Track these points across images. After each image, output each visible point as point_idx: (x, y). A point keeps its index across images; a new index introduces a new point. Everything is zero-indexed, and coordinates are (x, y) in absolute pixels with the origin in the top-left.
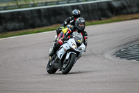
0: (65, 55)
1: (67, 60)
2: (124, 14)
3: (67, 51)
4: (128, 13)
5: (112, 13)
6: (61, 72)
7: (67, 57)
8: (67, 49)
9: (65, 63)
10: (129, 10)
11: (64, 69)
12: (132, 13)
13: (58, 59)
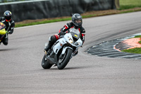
0: (61, 50)
1: (63, 55)
2: (96, 10)
3: (63, 46)
4: (100, 10)
5: (84, 9)
6: (56, 67)
7: (63, 52)
8: (63, 44)
9: (61, 59)
10: (101, 6)
11: (60, 64)
12: (104, 9)
13: (54, 54)
